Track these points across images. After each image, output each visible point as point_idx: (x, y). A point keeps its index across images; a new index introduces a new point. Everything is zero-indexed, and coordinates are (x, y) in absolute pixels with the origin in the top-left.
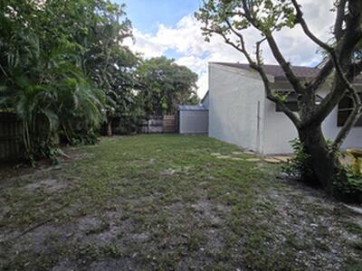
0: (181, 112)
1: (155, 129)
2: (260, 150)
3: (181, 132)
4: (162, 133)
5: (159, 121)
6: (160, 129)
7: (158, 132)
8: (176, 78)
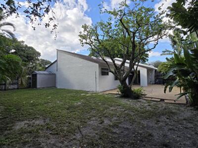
0: (38, 75)
1: (11, 87)
2: (98, 90)
3: (38, 87)
4: (18, 89)
5: (15, 81)
6: (16, 86)
7: (14, 89)
8: (28, 54)
